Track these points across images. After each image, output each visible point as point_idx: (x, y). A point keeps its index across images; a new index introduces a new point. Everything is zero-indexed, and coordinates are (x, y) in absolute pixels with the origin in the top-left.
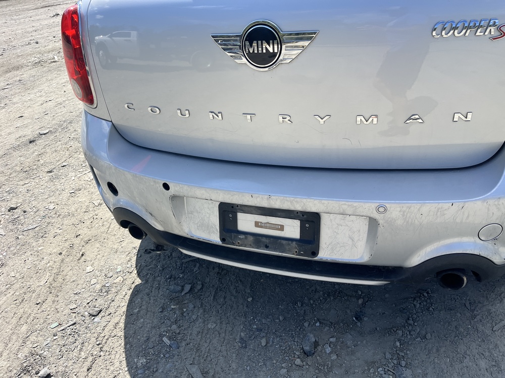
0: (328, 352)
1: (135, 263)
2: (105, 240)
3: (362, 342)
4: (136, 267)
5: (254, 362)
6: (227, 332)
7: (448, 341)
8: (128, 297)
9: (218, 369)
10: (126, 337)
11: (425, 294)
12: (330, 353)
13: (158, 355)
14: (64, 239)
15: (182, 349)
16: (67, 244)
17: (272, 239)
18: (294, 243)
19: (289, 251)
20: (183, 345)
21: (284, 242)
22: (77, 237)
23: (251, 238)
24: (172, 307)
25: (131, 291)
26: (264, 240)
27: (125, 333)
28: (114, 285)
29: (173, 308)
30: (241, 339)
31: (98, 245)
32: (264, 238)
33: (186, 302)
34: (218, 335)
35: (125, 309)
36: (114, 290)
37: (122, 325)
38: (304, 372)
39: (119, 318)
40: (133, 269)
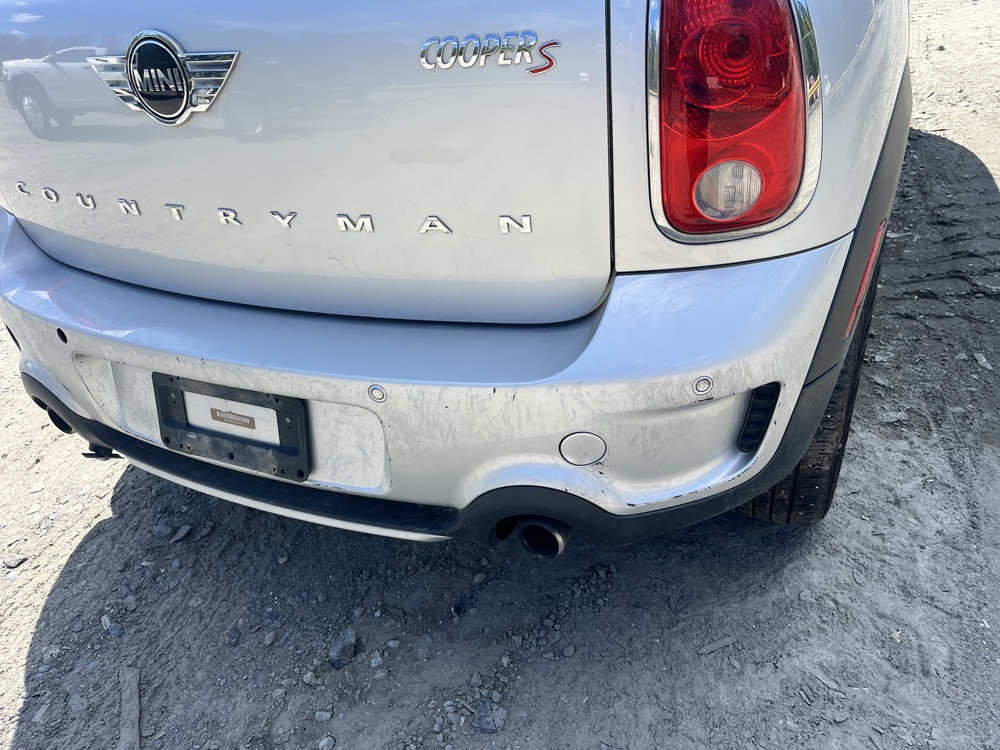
3: (445, 652)
4: (115, 488)
5: (237, 673)
6: (217, 615)
7: (603, 663)
8: (78, 541)
9: (172, 678)
10: (45, 609)
13: (82, 645)
14: (21, 431)
15: (126, 639)
16: (21, 442)
17: (237, 443)
18: (270, 452)
19: (264, 468)
20: (132, 631)
21: (256, 450)
22: (43, 428)
23: (206, 440)
24: (144, 564)
25: (89, 529)
26: (226, 443)
27: (47, 602)
28: (64, 518)
29: (143, 567)
32: (226, 441)
33: (170, 557)
34: (198, 620)
35: (64, 561)
36: (59, 526)
37: (48, 588)
39: (49, 577)
40: (107, 491)
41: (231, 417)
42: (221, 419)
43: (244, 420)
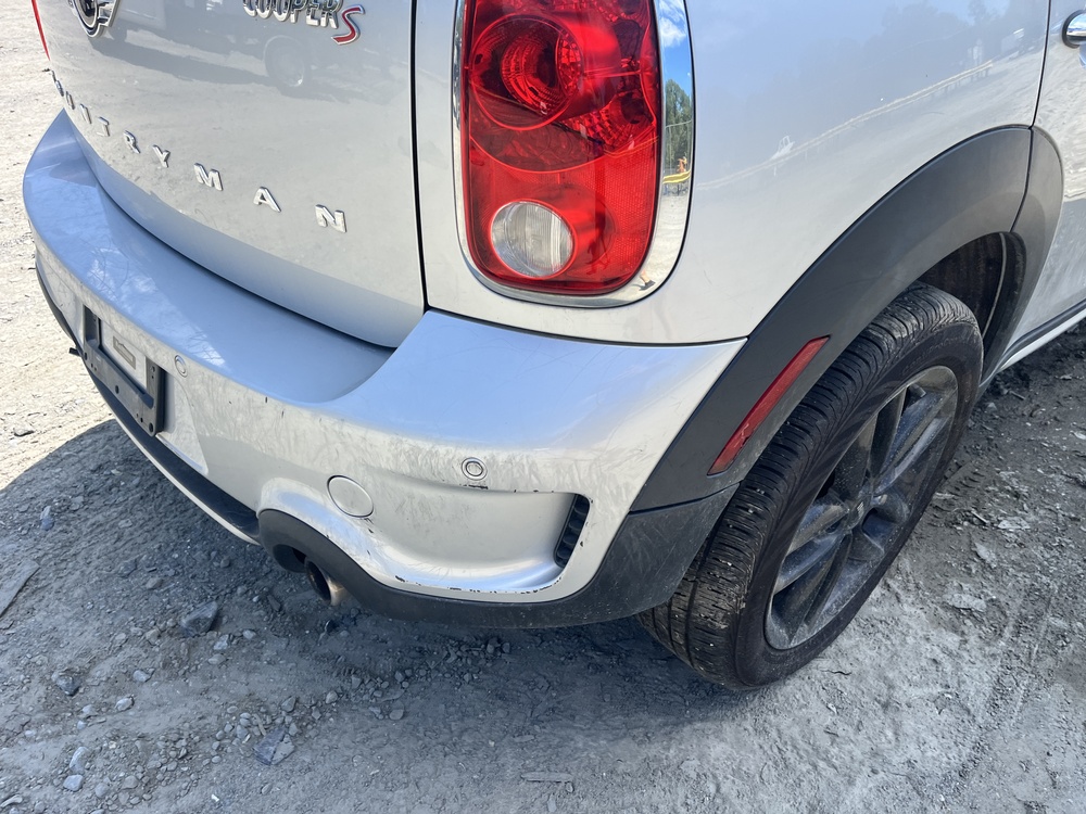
0: (216, 648)
3: (288, 662)
5: (107, 603)
6: (131, 543)
8: (82, 431)
9: (56, 586)
10: (14, 482)
11: (490, 649)
12: (217, 652)
13: (14, 525)
15: (50, 534)
17: (121, 378)
18: (140, 393)
19: (132, 411)
20: (61, 528)
24: (113, 471)
25: (98, 423)
27: (20, 476)
28: (87, 406)
29: (111, 474)
30: (136, 562)
32: (115, 373)
33: (136, 473)
34: (113, 541)
35: (58, 444)
36: (78, 412)
37: (30, 464)
38: (144, 655)
39: (37, 454)
41: (123, 350)
42: (118, 350)
43: (130, 357)
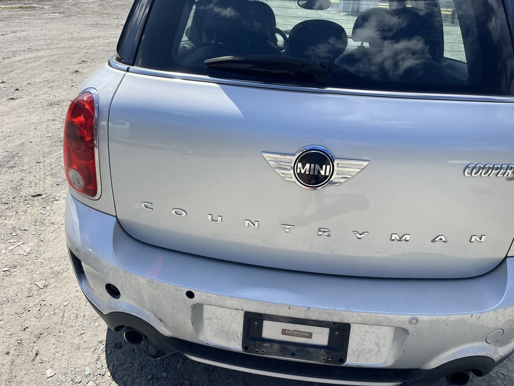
1: (105, 361)
2: (61, 334)
4: (108, 367)
17: (299, 347)
19: (317, 359)
21: (312, 350)
22: (24, 330)
23: (277, 346)
26: (290, 347)
31: (53, 341)
32: (291, 346)
40: (104, 370)
41: (296, 333)
42: (288, 334)
43: (305, 334)
